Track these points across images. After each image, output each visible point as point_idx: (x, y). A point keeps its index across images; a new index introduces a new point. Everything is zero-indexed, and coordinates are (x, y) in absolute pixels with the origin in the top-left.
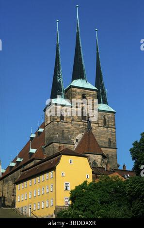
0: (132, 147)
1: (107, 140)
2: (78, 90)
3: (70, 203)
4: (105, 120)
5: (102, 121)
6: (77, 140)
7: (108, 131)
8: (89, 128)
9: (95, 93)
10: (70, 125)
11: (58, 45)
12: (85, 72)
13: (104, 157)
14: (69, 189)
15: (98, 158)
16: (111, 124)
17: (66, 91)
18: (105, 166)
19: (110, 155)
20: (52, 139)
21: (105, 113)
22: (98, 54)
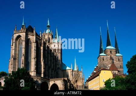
0: (127, 63)
1: (120, 66)
2: (109, 50)
3: (105, 86)
4: (119, 59)
5: (118, 59)
6: (109, 67)
7: (120, 63)
8: (113, 62)
9: (115, 50)
10: (106, 62)
11: (101, 36)
12: (111, 43)
13: (118, 71)
14: (104, 81)
15: (116, 72)
16: (121, 60)
17: (104, 51)
18: (118, 74)
19: (121, 71)
20: (100, 67)
21: (119, 57)
22: (115, 36)
